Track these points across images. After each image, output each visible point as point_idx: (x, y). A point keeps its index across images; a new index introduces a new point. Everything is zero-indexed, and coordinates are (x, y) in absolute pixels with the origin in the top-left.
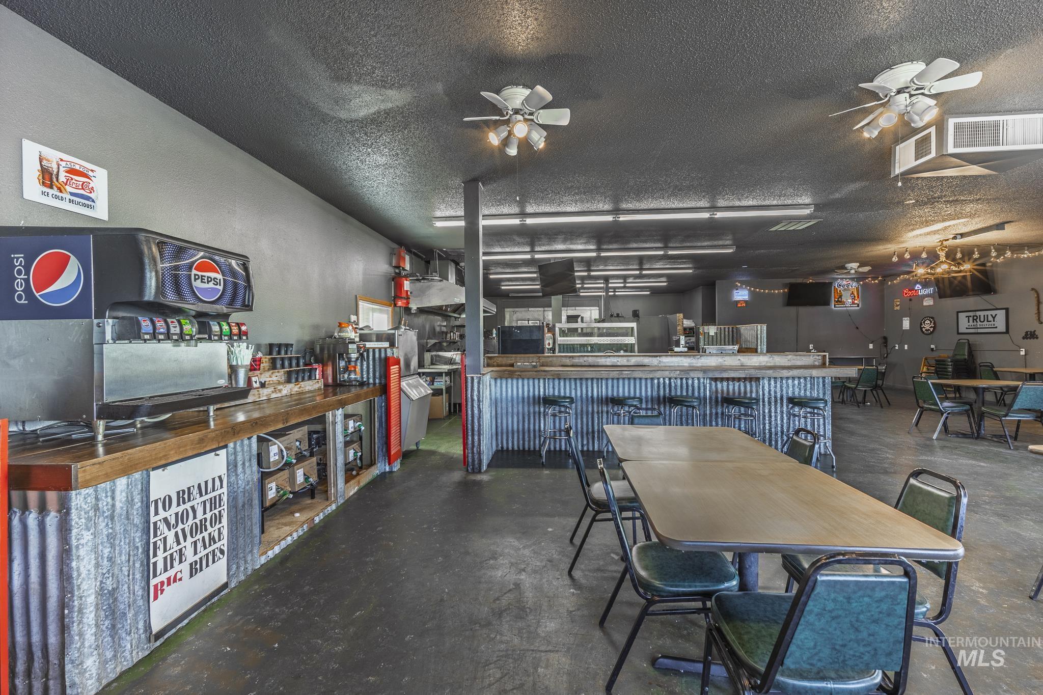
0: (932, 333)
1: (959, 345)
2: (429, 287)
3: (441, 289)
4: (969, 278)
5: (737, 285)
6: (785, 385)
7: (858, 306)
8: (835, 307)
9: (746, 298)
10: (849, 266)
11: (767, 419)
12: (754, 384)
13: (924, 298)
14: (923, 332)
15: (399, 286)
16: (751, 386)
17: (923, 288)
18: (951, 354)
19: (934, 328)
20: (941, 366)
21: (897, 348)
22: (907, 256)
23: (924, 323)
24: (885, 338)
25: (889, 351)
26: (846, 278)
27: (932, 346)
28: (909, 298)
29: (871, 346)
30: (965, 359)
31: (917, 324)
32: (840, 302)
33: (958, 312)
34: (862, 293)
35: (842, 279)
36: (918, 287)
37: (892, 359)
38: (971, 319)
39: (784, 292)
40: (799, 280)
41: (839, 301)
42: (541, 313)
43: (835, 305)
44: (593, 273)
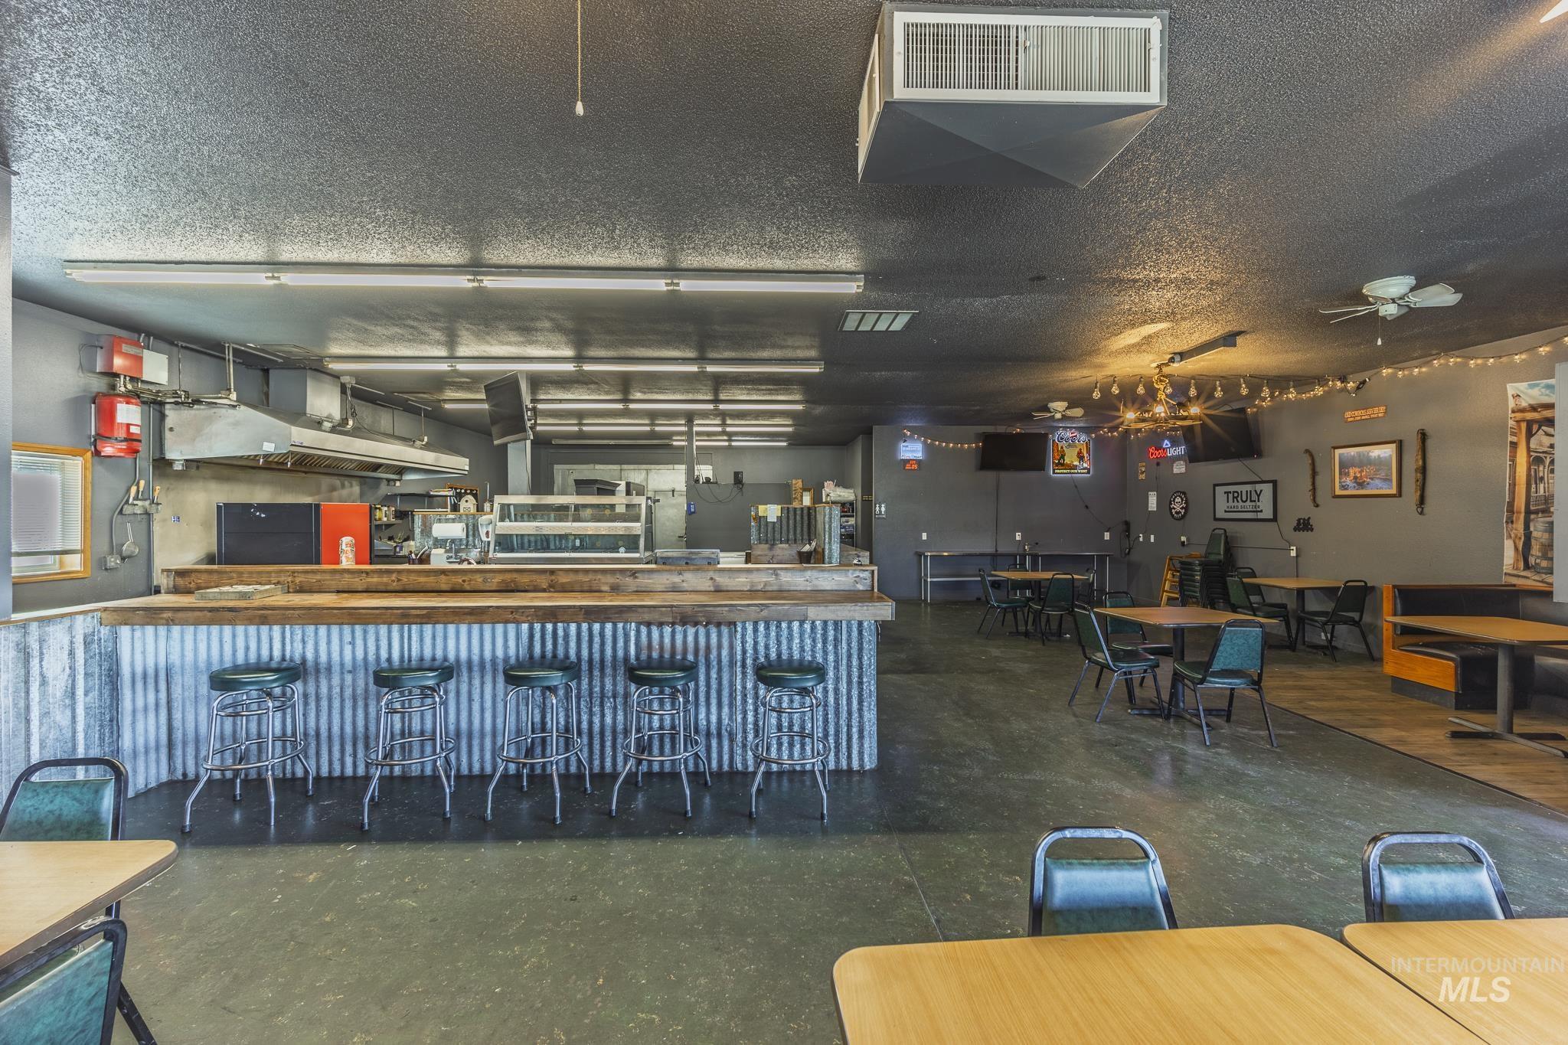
0: (1183, 517)
1: (1214, 538)
2: (210, 420)
3: (236, 424)
4: (1198, 430)
5: (905, 434)
6: (785, 633)
7: (1088, 473)
8: (1054, 473)
9: (919, 455)
10: (1053, 405)
11: (750, 701)
12: (725, 630)
13: (1174, 462)
14: (1173, 516)
15: (107, 416)
16: (720, 636)
17: (1172, 446)
18: (1202, 551)
19: (1186, 509)
20: (1186, 572)
21: (1141, 539)
22: (1115, 390)
23: (1174, 501)
24: (1127, 524)
25: (1132, 543)
26: (1071, 428)
27: (1183, 539)
28: (1156, 461)
29: (1107, 536)
30: (1220, 561)
31: (1165, 503)
32: (1063, 465)
33: (1215, 485)
34: (1095, 450)
35: (1065, 428)
36: (1166, 443)
37: (1135, 557)
38: (1231, 496)
39: (977, 447)
40: (1001, 429)
41: (1061, 465)
42: (618, 472)
43: (1054, 470)
44: (632, 406)
